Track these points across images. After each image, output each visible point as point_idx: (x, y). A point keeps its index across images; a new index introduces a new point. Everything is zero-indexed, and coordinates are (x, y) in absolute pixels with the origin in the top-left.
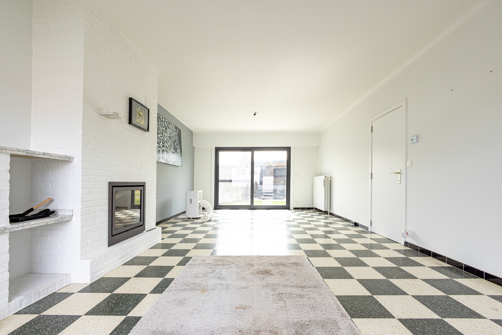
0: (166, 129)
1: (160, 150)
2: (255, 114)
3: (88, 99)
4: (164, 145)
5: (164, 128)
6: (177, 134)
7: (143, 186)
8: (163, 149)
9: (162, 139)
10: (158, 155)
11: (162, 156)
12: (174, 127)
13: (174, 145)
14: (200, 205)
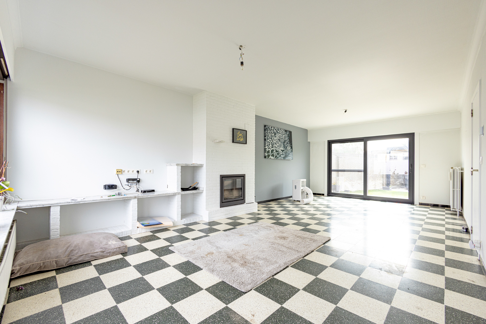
0: (275, 134)
1: (269, 150)
2: (346, 111)
3: (208, 137)
4: (273, 146)
5: (273, 134)
6: (287, 136)
7: (243, 176)
8: (272, 149)
9: (271, 142)
10: (268, 154)
11: (271, 154)
12: (284, 131)
13: (283, 145)
14: (302, 191)
